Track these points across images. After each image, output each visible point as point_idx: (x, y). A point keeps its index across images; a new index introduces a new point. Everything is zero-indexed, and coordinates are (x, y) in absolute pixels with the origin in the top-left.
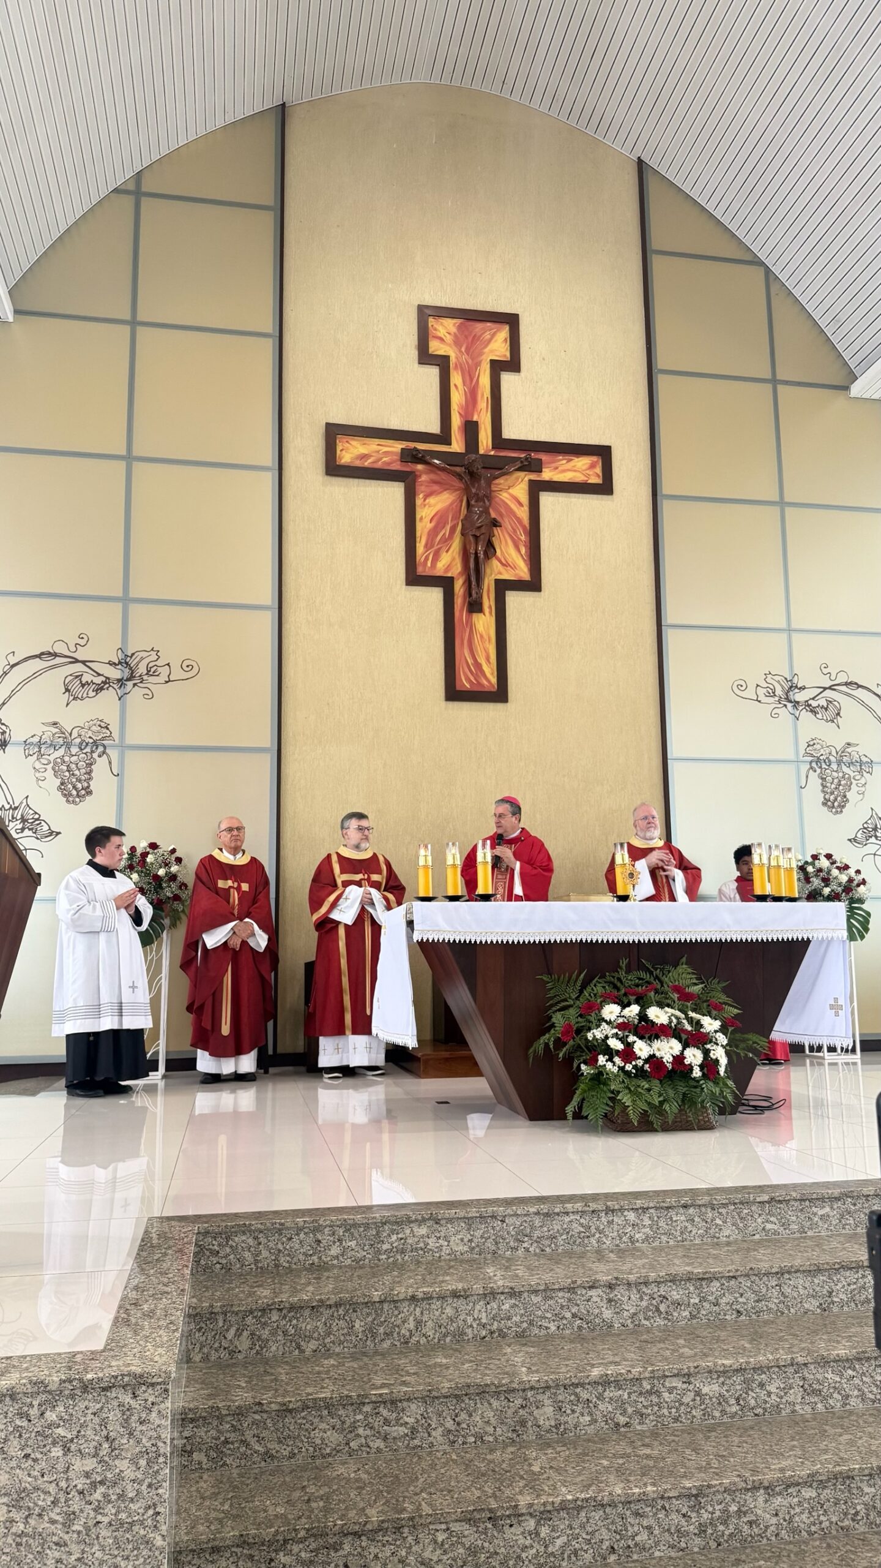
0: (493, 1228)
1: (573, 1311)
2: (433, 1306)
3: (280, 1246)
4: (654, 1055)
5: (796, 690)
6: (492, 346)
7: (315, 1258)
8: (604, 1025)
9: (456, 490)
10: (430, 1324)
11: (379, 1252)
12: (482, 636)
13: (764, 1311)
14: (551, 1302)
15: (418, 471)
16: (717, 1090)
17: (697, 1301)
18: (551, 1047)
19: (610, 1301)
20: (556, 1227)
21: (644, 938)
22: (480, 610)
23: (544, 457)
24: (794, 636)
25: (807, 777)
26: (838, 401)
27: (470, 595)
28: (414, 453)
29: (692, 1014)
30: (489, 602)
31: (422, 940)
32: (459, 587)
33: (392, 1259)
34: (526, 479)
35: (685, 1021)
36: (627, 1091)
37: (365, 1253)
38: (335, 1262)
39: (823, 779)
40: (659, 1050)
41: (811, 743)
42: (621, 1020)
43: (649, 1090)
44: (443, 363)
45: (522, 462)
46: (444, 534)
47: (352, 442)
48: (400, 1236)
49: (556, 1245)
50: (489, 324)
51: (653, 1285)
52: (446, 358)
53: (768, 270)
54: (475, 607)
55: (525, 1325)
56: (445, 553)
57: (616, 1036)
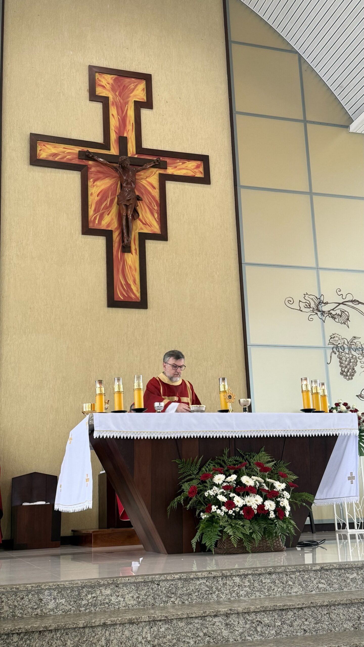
0: (152, 589)
1: (204, 632)
2: (117, 630)
3: (16, 603)
4: (246, 505)
5: (323, 305)
6: (135, 93)
7: (38, 610)
8: (215, 488)
9: (114, 178)
10: (115, 641)
11: (80, 606)
12: (130, 267)
13: (320, 630)
14: (191, 626)
15: (89, 165)
16: (285, 526)
17: (280, 624)
18: (182, 502)
19: (227, 625)
20: (191, 588)
21: (238, 435)
22: (130, 251)
23: (168, 160)
24: (321, 272)
25: (331, 357)
26: (343, 134)
27: (123, 242)
28: (87, 154)
29: (268, 480)
30: (135, 246)
31: (99, 437)
32: (116, 236)
33: (88, 610)
34: (157, 173)
35: (264, 484)
36: (230, 527)
37: (71, 607)
38: (52, 613)
39: (341, 359)
40: (249, 502)
41: (333, 336)
42: (225, 484)
43: (243, 526)
44: (105, 101)
45: (154, 162)
46: (106, 204)
47: (47, 146)
48: (93, 595)
49: (191, 599)
50: (133, 79)
51: (253, 614)
52: (107, 98)
53: (300, 57)
54: (126, 249)
55: (175, 641)
56: (106, 216)
57: (222, 493)
